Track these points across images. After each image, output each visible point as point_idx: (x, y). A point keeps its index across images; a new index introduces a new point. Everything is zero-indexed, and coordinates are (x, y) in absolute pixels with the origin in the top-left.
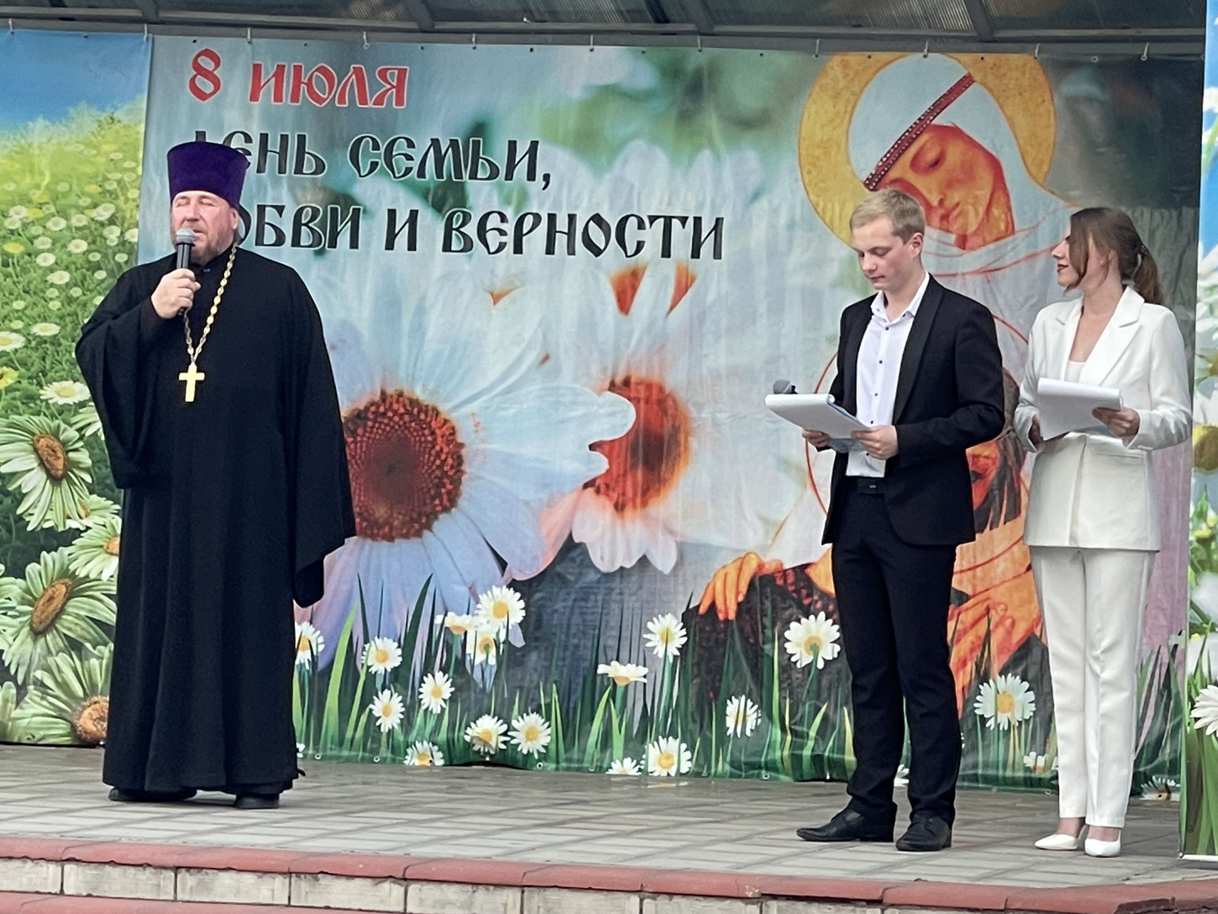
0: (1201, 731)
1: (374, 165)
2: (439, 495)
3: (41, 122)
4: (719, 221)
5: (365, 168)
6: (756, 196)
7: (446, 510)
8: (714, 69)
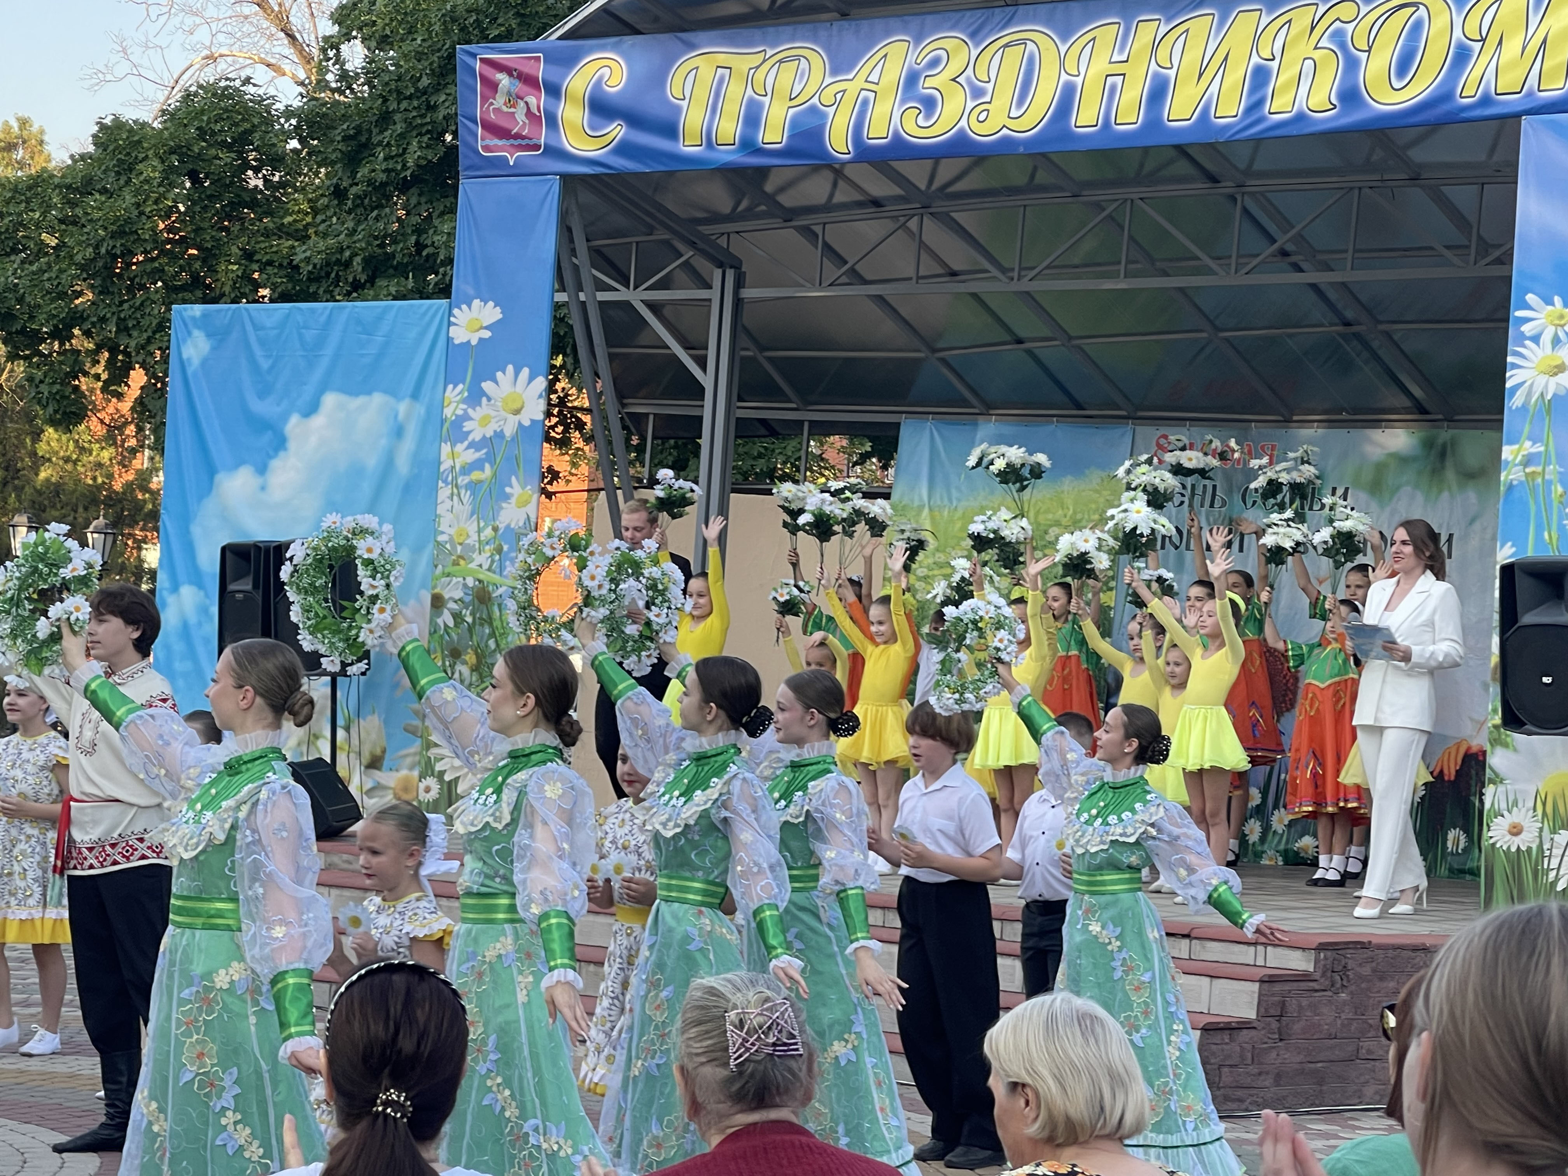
0: (1493, 845)
1: (1255, 502)
4: (1451, 536)
5: (1249, 505)
6: (1472, 521)
8: (1454, 442)
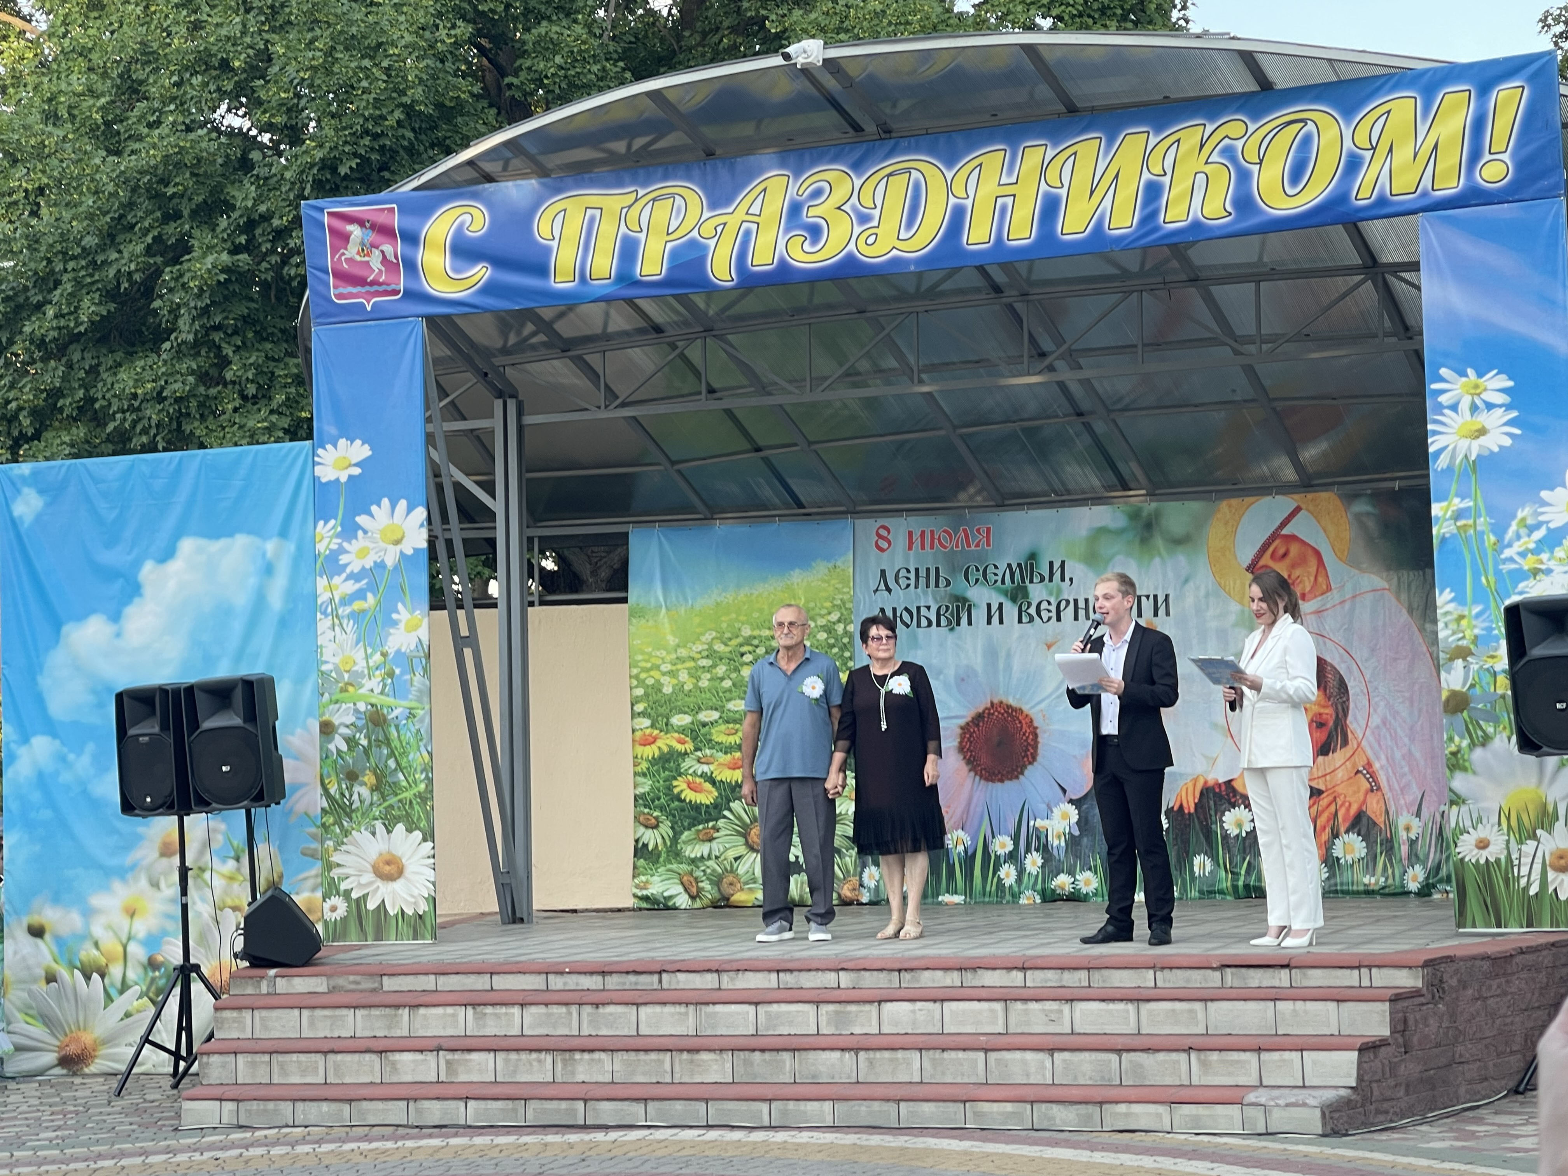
0: (1462, 860)
1: (977, 580)
2: (1027, 756)
3: (797, 571)
4: (1167, 596)
5: (972, 582)
6: (1186, 581)
7: (1030, 763)
8: (1157, 514)
